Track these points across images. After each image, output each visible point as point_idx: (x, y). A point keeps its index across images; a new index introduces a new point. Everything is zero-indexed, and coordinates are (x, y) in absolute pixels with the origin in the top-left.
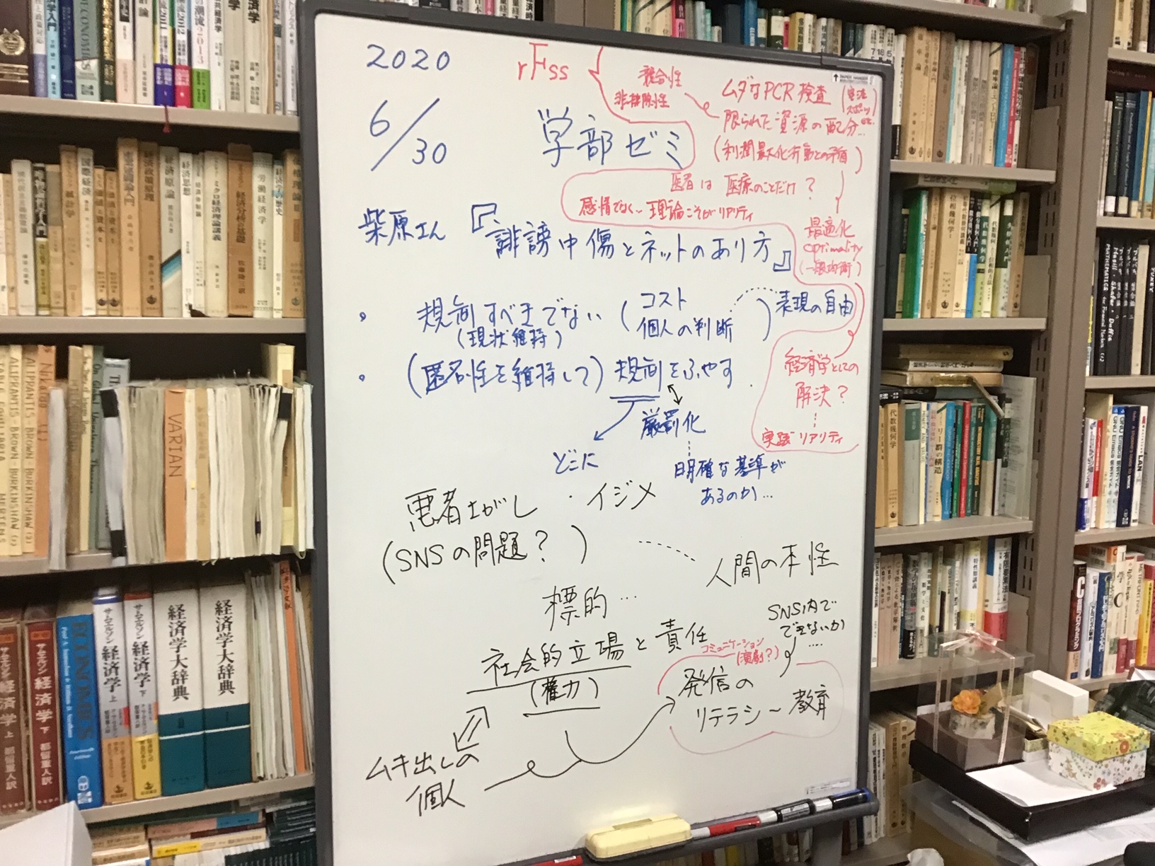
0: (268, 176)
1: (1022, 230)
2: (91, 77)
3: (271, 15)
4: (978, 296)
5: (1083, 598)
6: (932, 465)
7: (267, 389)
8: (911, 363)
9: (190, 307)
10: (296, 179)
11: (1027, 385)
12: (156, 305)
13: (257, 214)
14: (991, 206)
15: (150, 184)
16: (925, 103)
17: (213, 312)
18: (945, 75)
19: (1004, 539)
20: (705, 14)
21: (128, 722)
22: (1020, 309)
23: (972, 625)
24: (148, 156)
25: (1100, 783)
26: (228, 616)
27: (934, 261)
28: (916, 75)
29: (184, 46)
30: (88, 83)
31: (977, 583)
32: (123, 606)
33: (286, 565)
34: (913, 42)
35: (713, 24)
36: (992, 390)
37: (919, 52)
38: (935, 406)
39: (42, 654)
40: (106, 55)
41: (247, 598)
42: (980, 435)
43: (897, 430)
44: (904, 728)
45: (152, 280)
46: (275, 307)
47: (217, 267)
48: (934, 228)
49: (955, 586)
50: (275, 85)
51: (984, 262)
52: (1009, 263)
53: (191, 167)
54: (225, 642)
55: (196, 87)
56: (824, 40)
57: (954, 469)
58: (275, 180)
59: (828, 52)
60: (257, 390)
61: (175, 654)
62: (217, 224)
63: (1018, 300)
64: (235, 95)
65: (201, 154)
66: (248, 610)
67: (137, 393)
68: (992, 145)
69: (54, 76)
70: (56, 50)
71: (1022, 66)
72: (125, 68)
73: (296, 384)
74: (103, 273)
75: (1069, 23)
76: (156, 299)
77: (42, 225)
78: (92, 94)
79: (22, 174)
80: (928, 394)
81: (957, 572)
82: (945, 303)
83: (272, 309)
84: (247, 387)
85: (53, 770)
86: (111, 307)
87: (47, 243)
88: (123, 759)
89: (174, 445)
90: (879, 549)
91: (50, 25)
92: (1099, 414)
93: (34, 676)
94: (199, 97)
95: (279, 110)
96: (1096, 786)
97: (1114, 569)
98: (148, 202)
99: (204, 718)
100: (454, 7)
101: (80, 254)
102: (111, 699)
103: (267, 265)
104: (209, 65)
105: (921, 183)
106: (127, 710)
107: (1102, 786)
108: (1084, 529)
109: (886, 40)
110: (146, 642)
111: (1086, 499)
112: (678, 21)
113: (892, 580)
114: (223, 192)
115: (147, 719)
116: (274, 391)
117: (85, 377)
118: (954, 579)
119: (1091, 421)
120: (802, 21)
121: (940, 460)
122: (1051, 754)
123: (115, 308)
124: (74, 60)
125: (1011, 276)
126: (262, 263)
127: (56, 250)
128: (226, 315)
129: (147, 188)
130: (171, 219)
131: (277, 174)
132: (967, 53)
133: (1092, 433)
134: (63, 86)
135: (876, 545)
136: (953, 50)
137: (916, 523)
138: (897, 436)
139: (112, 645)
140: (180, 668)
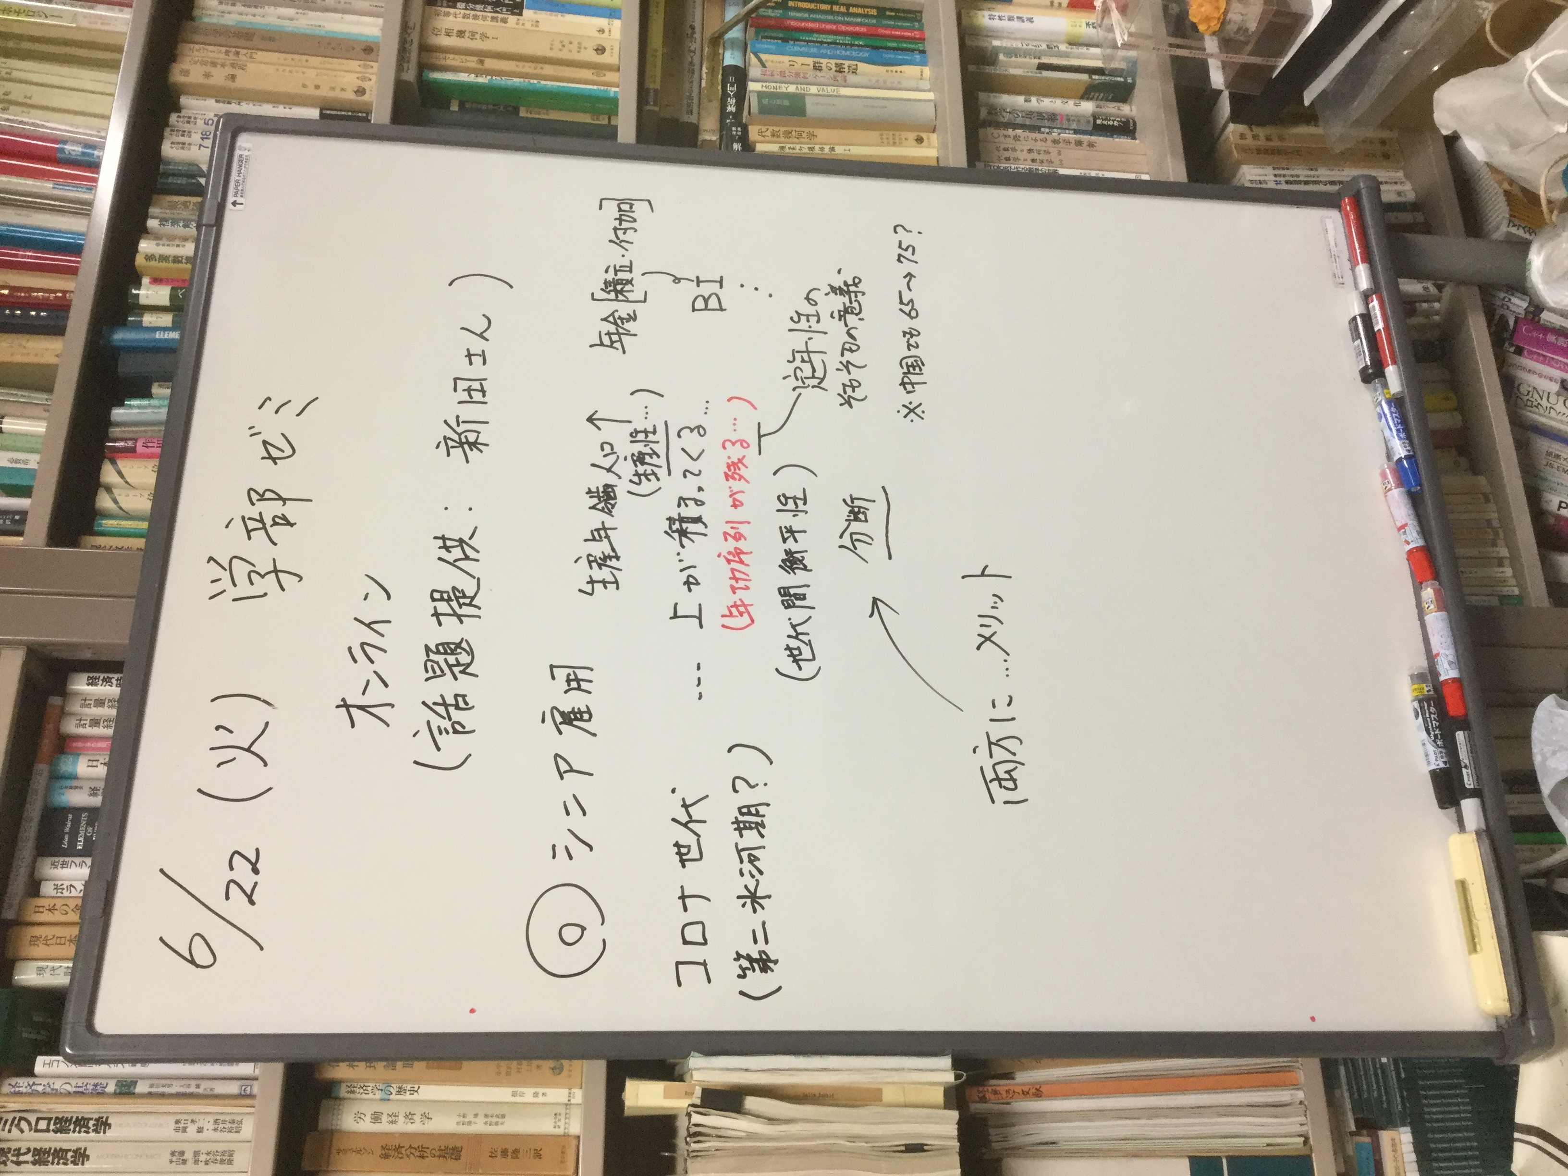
0: (356, 1107)
6: (845, 77)
10: (362, 1065)
13: (416, 1127)
16: (288, 69)
18: (246, 38)
20: (131, 407)
23: (1088, 25)
27: (533, 65)
28: (244, 81)
31: (1025, 16)
33: (973, 1093)
34: (191, 85)
35: (148, 395)
37: (207, 75)
38: (754, 71)
41: (1025, 1157)
43: (789, 128)
44: (1242, 137)
46: (566, 1102)
48: (482, 62)
57: (852, 45)
58: (364, 1096)
59: (198, 216)
66: (1042, 1156)
80: (736, 79)
81: (1009, 45)
82: (596, 50)
90: (971, 162)
100: (96, 800)
103: (496, 1112)
105: (410, 77)
109: (187, 127)
112: (140, 448)
113: (1018, 146)
118: (1019, 49)
120: (149, 257)
126: (494, 1120)
131: (353, 1092)
135: (965, 166)
136: (209, 24)
137: (932, 105)
138: (798, 129)
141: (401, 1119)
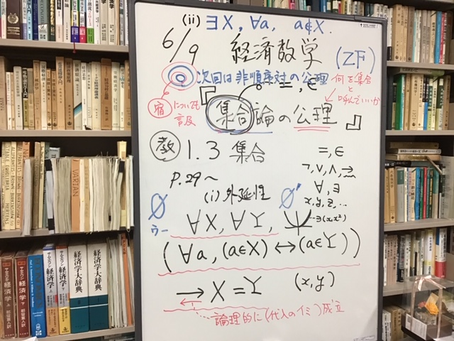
0: (118, 72)
1: (448, 92)
2: (44, 31)
3: (119, 5)
4: (428, 121)
6: (410, 196)
7: (114, 160)
8: (399, 150)
9: (85, 126)
10: (129, 72)
11: (452, 160)
12: (72, 125)
13: (113, 88)
14: (433, 82)
16: (402, 37)
17: (95, 128)
18: (411, 25)
19: (444, 229)
20: (303, 1)
21: (57, 301)
22: (448, 126)
23: (430, 267)
24: (68, 64)
26: (99, 256)
27: (408, 106)
28: (398, 25)
29: (83, 18)
30: (43, 34)
31: (431, 248)
32: (55, 252)
34: (396, 11)
35: (307, 5)
36: (436, 162)
37: (399, 15)
38: (411, 169)
39: (22, 271)
40: (51, 23)
41: (107, 249)
42: (431, 182)
43: (394, 180)
44: (399, 313)
45: (70, 115)
47: (97, 109)
48: (408, 91)
49: (422, 250)
50: (120, 34)
51: (431, 106)
52: (443, 106)
53: (86, 68)
54: (98, 268)
55: (88, 35)
56: (356, 11)
57: (420, 198)
58: (121, 74)
59: (358, 15)
60: (110, 160)
61: (77, 273)
62: (96, 92)
63: (447, 123)
64: (104, 39)
65: (90, 63)
66: (108, 254)
67: (60, 161)
68: (433, 55)
69: (30, 32)
70: (31, 21)
71: (445, 21)
72: (59, 28)
74: (50, 112)
76: (71, 123)
77: (25, 93)
78: (45, 38)
79: (18, 72)
80: (408, 164)
81: (422, 244)
82: (414, 123)
84: (106, 159)
85: (26, 320)
86: (53, 126)
87: (28, 100)
88: (55, 317)
89: (75, 183)
90: (386, 233)
91: (28, 11)
93: (19, 281)
94: (89, 38)
95: (122, 44)
98: (68, 83)
99: (89, 300)
101: (41, 105)
102: (50, 291)
103: (117, 108)
104: (93, 26)
105: (401, 71)
106: (57, 295)
109: (384, 10)
110: (65, 267)
112: (292, 4)
113: (393, 247)
114: (99, 78)
115: (65, 300)
117: (41, 155)
118: (421, 246)
120: (346, 3)
121: (414, 193)
123: (55, 127)
124: (38, 25)
125: (443, 112)
127: (31, 103)
128: (100, 129)
129: (68, 77)
130: (78, 90)
131: (122, 71)
132: (420, 16)
134: (33, 35)
135: (385, 230)
136: (414, 14)
137: (403, 221)
138: (394, 182)
139: (50, 268)
140: (79, 279)
141: (115, 84)
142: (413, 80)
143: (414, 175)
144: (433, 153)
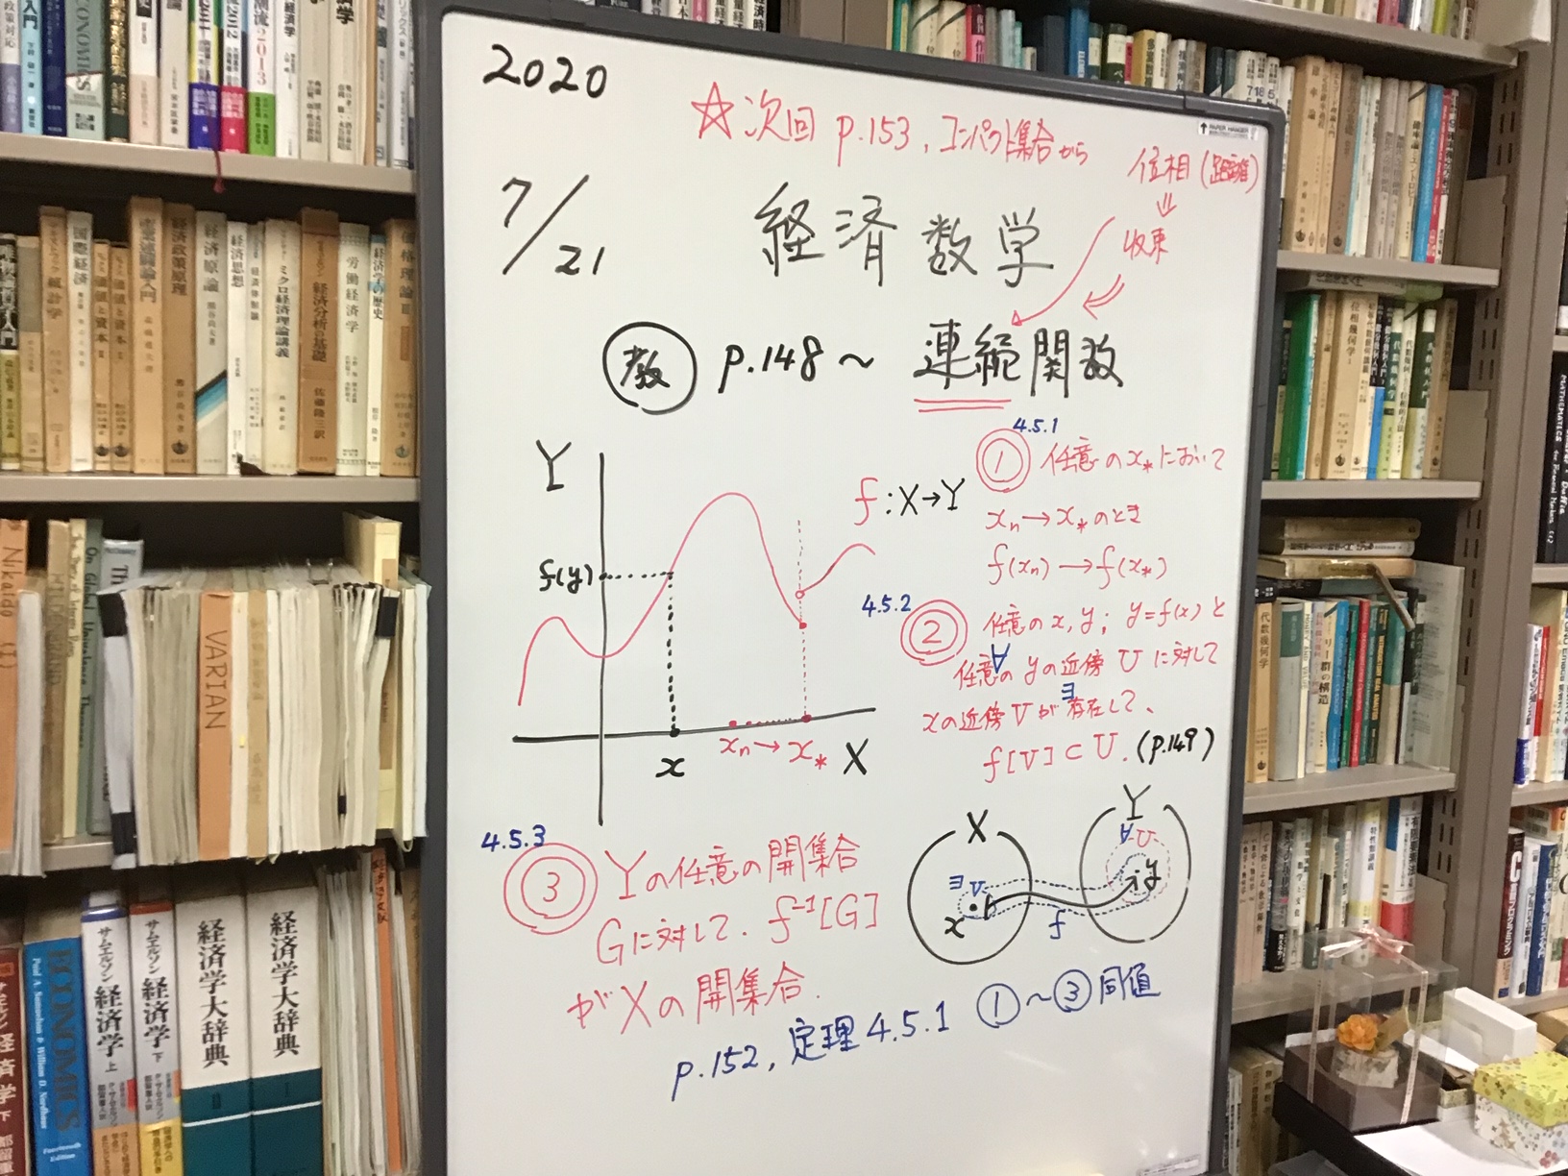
0: (362, 259)
1: (1446, 353)
2: (90, 101)
3: (373, 14)
4: (1384, 447)
5: (1519, 882)
6: (1315, 693)
7: (360, 591)
8: (1287, 544)
9: (240, 458)
10: (406, 264)
11: (1451, 577)
12: (187, 456)
13: (344, 317)
14: (1405, 318)
15: (182, 269)
16: (1320, 167)
17: (275, 466)
18: (1347, 129)
19: (1414, 798)
20: (1014, 28)
21: (135, 1101)
22: (1440, 467)
23: (1366, 922)
24: (179, 226)
25: (1549, 1159)
26: (291, 936)
27: (1325, 397)
28: (1309, 127)
29: (236, 56)
30: (86, 111)
31: (1374, 862)
32: (129, 924)
33: (382, 856)
34: (1305, 77)
35: (1025, 44)
36: (1398, 584)
37: (1314, 92)
38: (1322, 606)
40: (114, 68)
41: (320, 908)
42: (1381, 648)
43: (1269, 642)
44: (1269, 1073)
45: (181, 417)
46: (369, 459)
47: (282, 398)
48: (1327, 349)
49: (1345, 868)
50: (377, 119)
51: (1393, 400)
52: (1428, 400)
53: (244, 243)
54: (285, 976)
55: (253, 120)
56: (1181, 72)
57: (1344, 698)
58: (373, 266)
59: (1187, 89)
60: (345, 592)
61: (209, 996)
62: (283, 333)
63: (1439, 457)
64: (314, 135)
65: (260, 224)
66: (321, 927)
67: (156, 598)
68: (1409, 230)
69: (33, 99)
70: (36, 59)
71: (1452, 116)
72: (144, 89)
73: (404, 583)
74: (105, 406)
75: (1522, 57)
76: (187, 447)
77: (9, 330)
78: (92, 128)
80: (1311, 590)
81: (1347, 847)
82: (1340, 457)
83: (364, 462)
84: (328, 588)
86: (116, 458)
87: (18, 358)
88: (126, 1159)
89: (213, 679)
90: (1248, 818)
91: (27, 18)
92: (1546, 616)
94: (258, 136)
95: (381, 158)
96: (1544, 1163)
97: (1561, 840)
98: (179, 297)
99: (251, 1092)
100: (648, 8)
101: (69, 377)
102: (108, 1068)
103: (357, 394)
104: (274, 88)
105: (1314, 283)
106: (134, 1083)
107: (1552, 1163)
108: (1522, 783)
109: (1267, 74)
110: (163, 979)
111: (1527, 741)
112: (976, 38)
113: (1257, 860)
114: (293, 282)
115: (164, 1096)
116: (370, 593)
117: (74, 567)
118: (1343, 857)
119: (1536, 629)
120: (1151, 43)
121: (1327, 684)
122: (1478, 1112)
123: (121, 459)
124: (64, 76)
125: (1429, 420)
126: (352, 392)
127: (31, 369)
128: (294, 472)
129: (176, 276)
130: (212, 324)
131: (376, 255)
132: (1377, 96)
133: (1536, 645)
134: (46, 113)
136: (1359, 91)
137: (1293, 777)
138: (1269, 651)
139: (111, 984)
140: (215, 1017)
141: (352, 303)
142: (1347, 313)
143: (1330, 628)
144: (1390, 556)
